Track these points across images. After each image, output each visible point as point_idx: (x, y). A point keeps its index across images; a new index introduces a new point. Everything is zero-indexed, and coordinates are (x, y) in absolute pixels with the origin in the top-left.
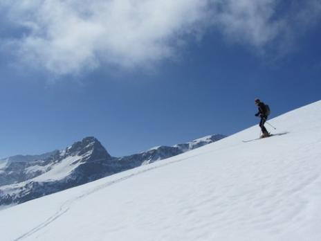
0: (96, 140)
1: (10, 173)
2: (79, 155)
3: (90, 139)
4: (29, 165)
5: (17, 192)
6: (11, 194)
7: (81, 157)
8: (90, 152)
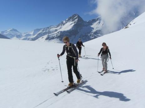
0: (78, 15)
1: (44, 31)
2: (72, 21)
3: (75, 15)
4: (51, 28)
5: (55, 35)
6: (53, 36)
7: (73, 22)
8: (76, 20)
